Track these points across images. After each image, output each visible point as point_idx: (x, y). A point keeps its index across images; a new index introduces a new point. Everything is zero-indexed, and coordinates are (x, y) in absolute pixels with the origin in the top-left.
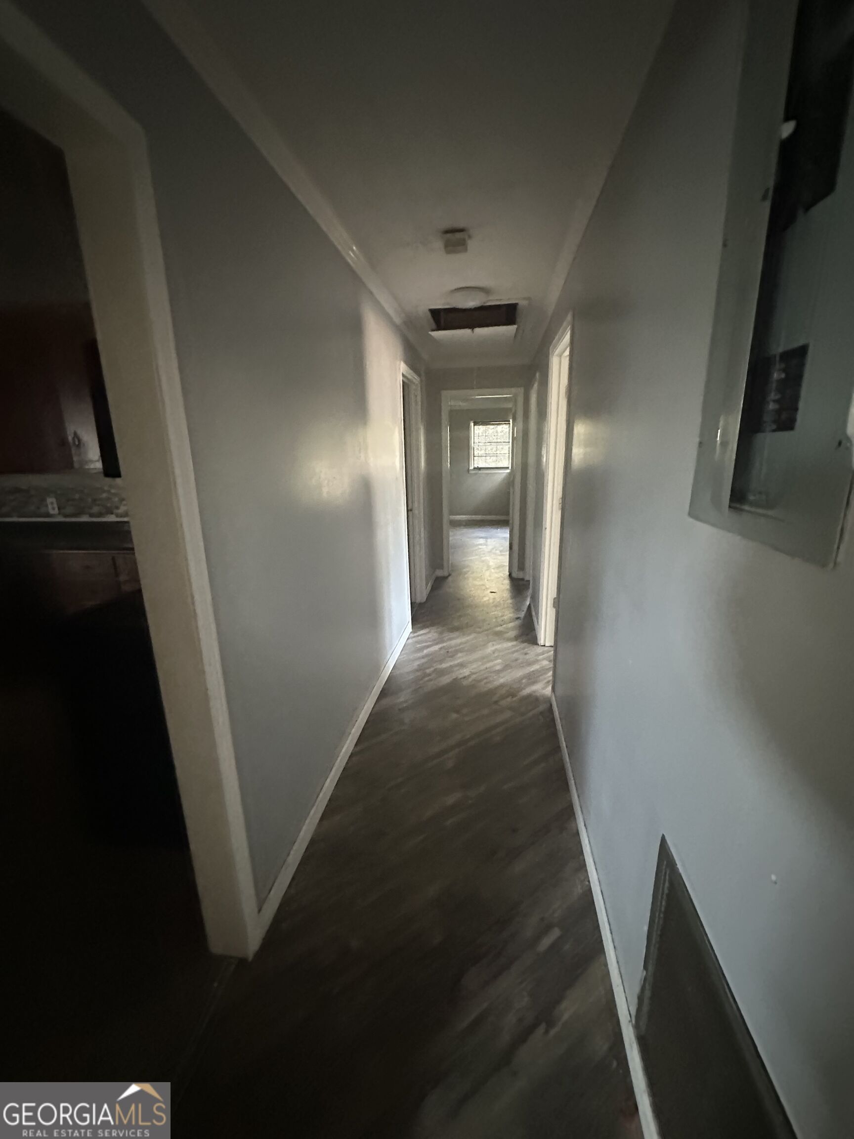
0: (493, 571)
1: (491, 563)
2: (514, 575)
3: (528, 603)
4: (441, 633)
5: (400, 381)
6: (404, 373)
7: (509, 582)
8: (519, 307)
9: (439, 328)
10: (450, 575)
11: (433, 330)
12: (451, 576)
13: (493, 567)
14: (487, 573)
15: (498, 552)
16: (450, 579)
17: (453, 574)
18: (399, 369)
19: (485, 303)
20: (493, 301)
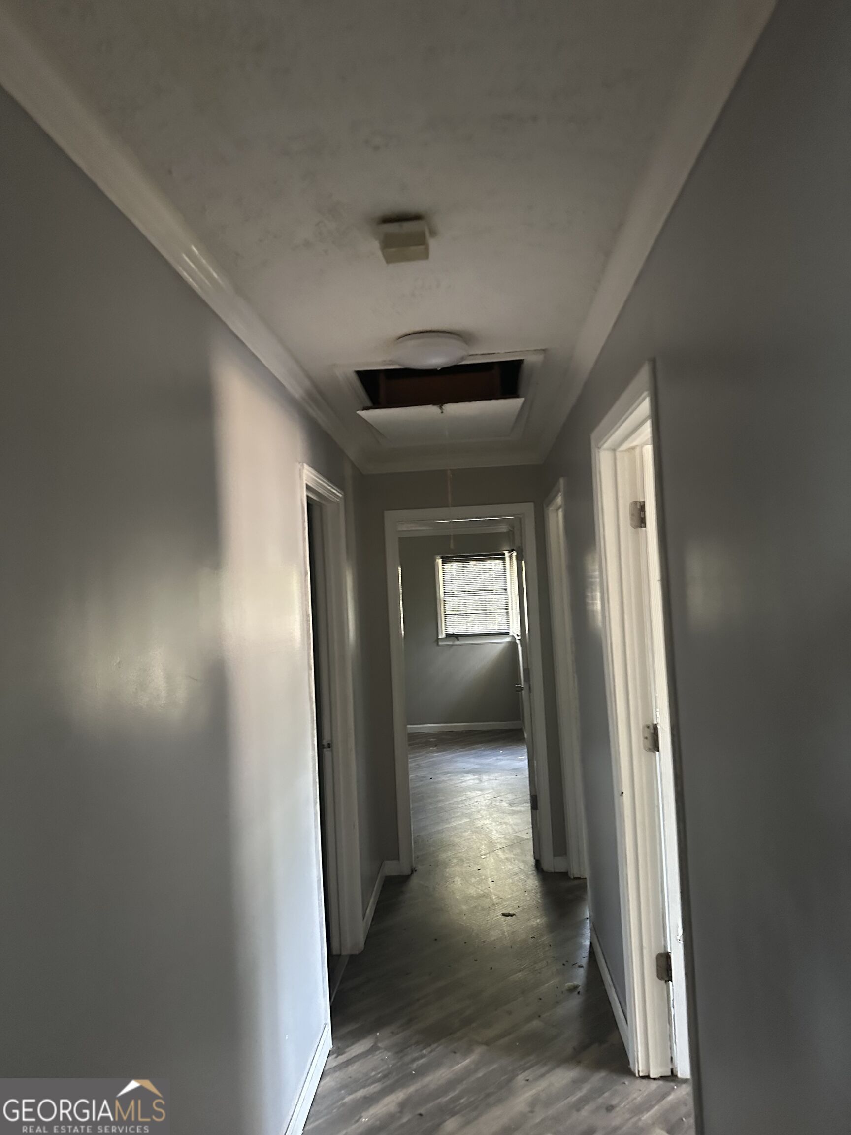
0: (500, 853)
1: (495, 836)
2: (547, 866)
3: (587, 943)
4: (400, 1050)
5: (302, 500)
6: (310, 484)
7: (536, 883)
8: (525, 367)
9: (376, 404)
10: (413, 871)
11: (366, 408)
12: (415, 874)
13: (499, 846)
14: (491, 861)
15: (505, 804)
16: (415, 881)
17: (419, 868)
18: (301, 476)
19: (463, 358)
20: (477, 355)
